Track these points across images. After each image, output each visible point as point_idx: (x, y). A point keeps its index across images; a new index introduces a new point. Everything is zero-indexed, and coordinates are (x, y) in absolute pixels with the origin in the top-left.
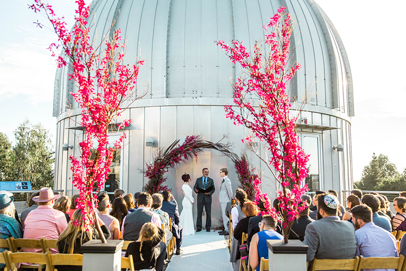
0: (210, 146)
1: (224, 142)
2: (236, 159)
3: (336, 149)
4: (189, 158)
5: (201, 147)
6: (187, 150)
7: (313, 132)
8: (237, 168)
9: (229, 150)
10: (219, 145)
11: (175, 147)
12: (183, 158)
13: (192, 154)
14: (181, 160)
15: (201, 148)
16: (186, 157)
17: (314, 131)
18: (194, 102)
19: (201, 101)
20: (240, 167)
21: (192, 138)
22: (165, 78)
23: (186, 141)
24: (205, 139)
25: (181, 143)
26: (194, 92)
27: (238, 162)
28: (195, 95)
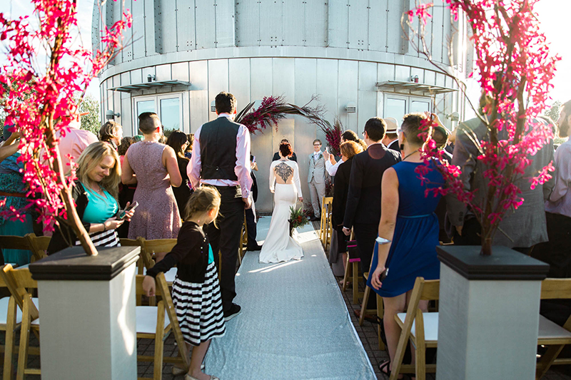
0: (294, 110)
1: (312, 106)
2: (327, 128)
3: (450, 118)
4: (268, 126)
5: (282, 112)
6: (265, 116)
7: (424, 96)
8: (329, 140)
9: (319, 116)
10: (306, 110)
11: (249, 112)
12: (259, 126)
13: (271, 120)
14: (256, 128)
15: (283, 114)
16: (263, 125)
17: (425, 94)
18: (273, 52)
19: (283, 51)
20: (332, 138)
21: (271, 100)
22: (233, 19)
23: (262, 103)
24: (289, 101)
25: (256, 107)
26: (274, 39)
27: (330, 132)
28: (273, 43)
